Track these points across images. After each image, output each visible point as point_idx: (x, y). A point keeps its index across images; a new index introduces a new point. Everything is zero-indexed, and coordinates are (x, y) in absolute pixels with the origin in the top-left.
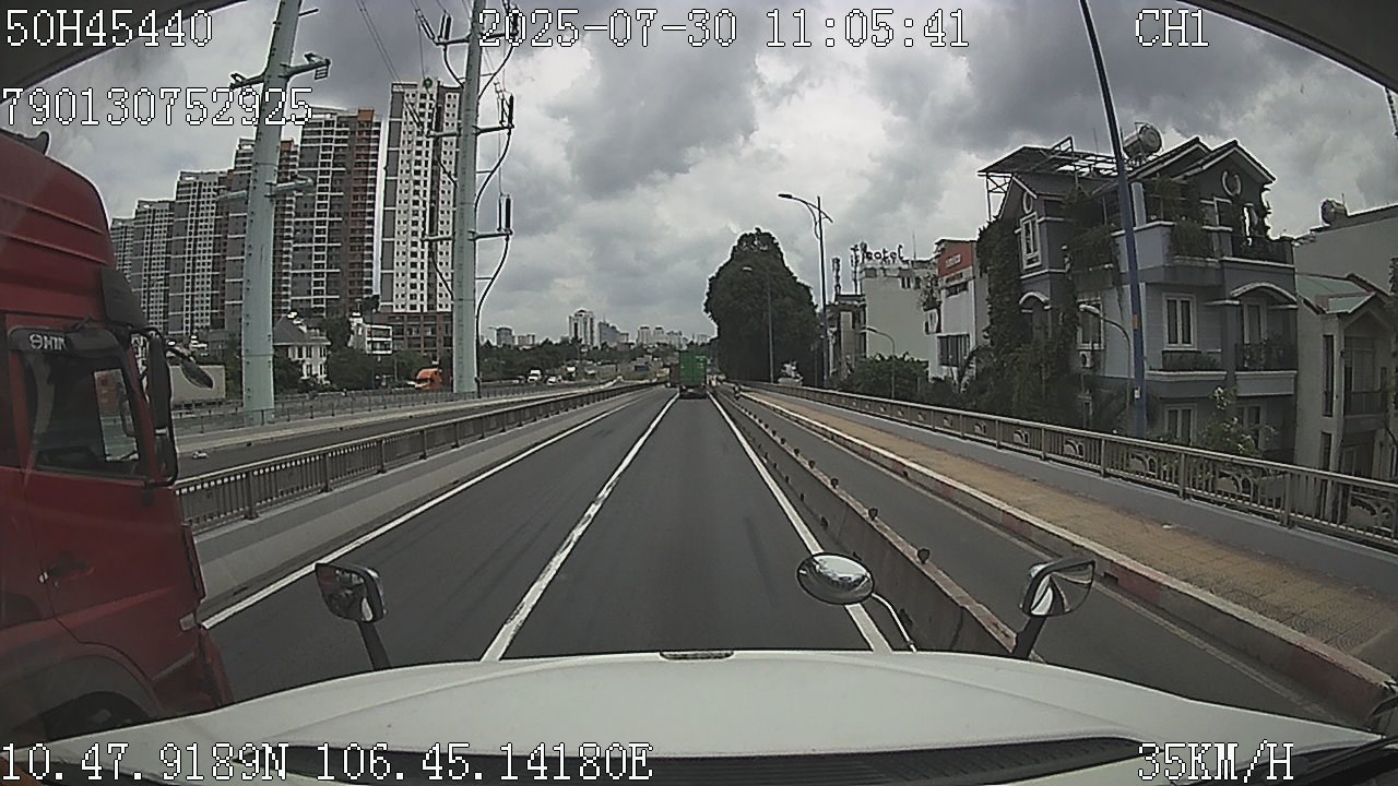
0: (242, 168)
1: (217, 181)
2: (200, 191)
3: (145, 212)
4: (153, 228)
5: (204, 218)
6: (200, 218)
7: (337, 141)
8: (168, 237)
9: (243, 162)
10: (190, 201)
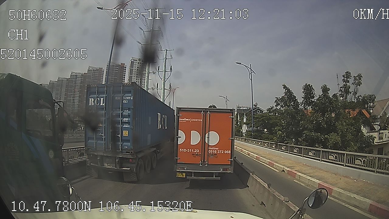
0: (89, 74)
1: (81, 75)
2: (76, 77)
3: (60, 80)
4: (62, 85)
5: (77, 84)
6: (76, 84)
7: (115, 71)
8: (66, 87)
9: (89, 72)
10: (74, 79)
